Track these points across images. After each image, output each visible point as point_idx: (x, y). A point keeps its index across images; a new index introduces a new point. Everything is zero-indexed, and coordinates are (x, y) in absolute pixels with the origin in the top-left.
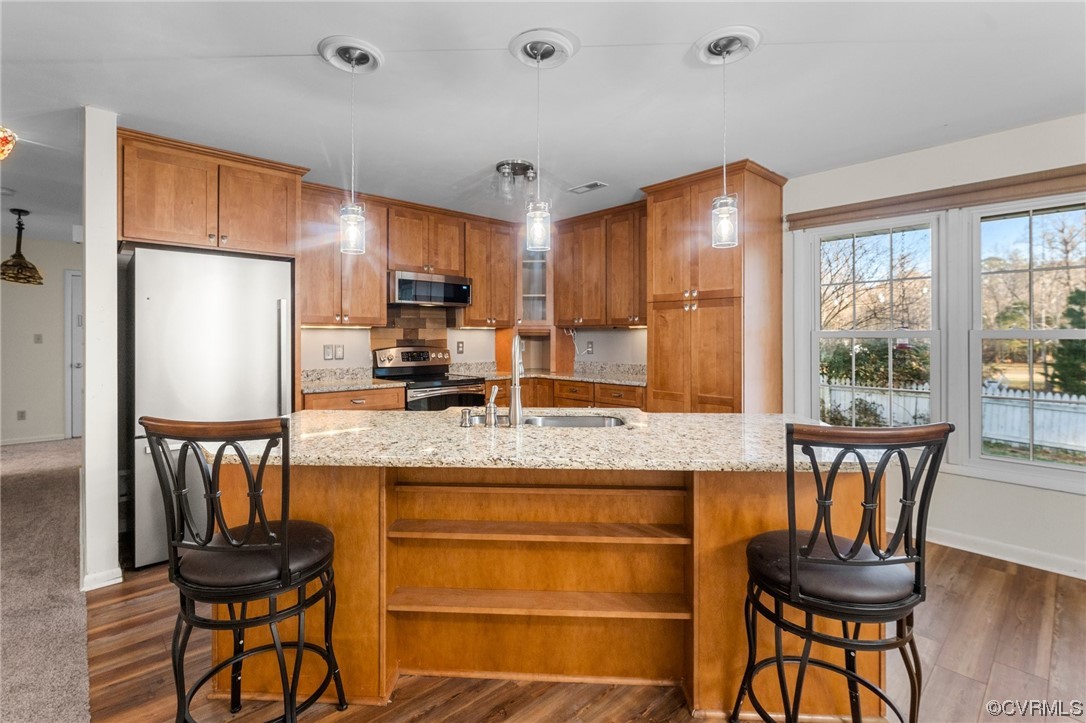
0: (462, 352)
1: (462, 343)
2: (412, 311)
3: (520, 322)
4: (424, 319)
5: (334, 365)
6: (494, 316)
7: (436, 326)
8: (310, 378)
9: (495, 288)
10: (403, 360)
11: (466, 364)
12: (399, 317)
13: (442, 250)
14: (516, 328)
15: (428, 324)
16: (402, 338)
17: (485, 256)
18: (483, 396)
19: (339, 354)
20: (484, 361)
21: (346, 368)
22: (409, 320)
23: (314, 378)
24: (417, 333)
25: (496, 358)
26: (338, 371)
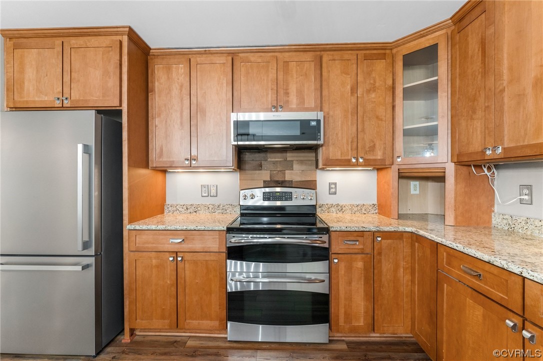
0: (335, 193)
1: (335, 184)
2: (279, 155)
3: (399, 160)
4: (292, 161)
5: (209, 201)
6: (361, 154)
7: (304, 167)
8: (189, 211)
9: (363, 122)
10: (264, 199)
11: (338, 205)
12: (266, 160)
13: (293, 89)
14: (395, 168)
15: (296, 166)
16: (269, 179)
17: (349, 87)
18: (327, 250)
19: (213, 192)
20: (361, 203)
21: (217, 204)
22: (274, 163)
23: (192, 211)
24: (284, 174)
25: (378, 200)
26: (211, 207)
